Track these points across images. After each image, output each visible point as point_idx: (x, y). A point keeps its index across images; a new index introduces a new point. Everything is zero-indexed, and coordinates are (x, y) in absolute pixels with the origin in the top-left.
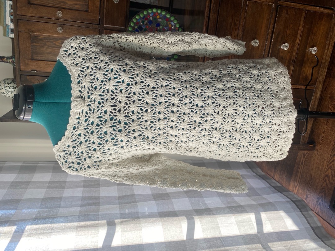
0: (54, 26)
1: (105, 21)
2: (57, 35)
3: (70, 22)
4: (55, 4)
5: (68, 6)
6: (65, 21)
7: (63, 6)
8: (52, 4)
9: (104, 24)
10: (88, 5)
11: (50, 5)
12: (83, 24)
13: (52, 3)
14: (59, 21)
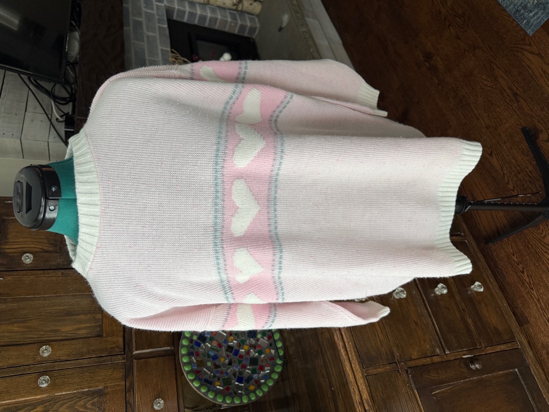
0: (30, 378)
1: (136, 345)
2: (36, 395)
3: (66, 362)
4: (38, 338)
5: (64, 335)
6: (56, 363)
7: (53, 338)
8: (31, 338)
9: (134, 349)
10: (101, 326)
11: (28, 341)
12: (92, 359)
13: (32, 336)
14: (42, 367)
